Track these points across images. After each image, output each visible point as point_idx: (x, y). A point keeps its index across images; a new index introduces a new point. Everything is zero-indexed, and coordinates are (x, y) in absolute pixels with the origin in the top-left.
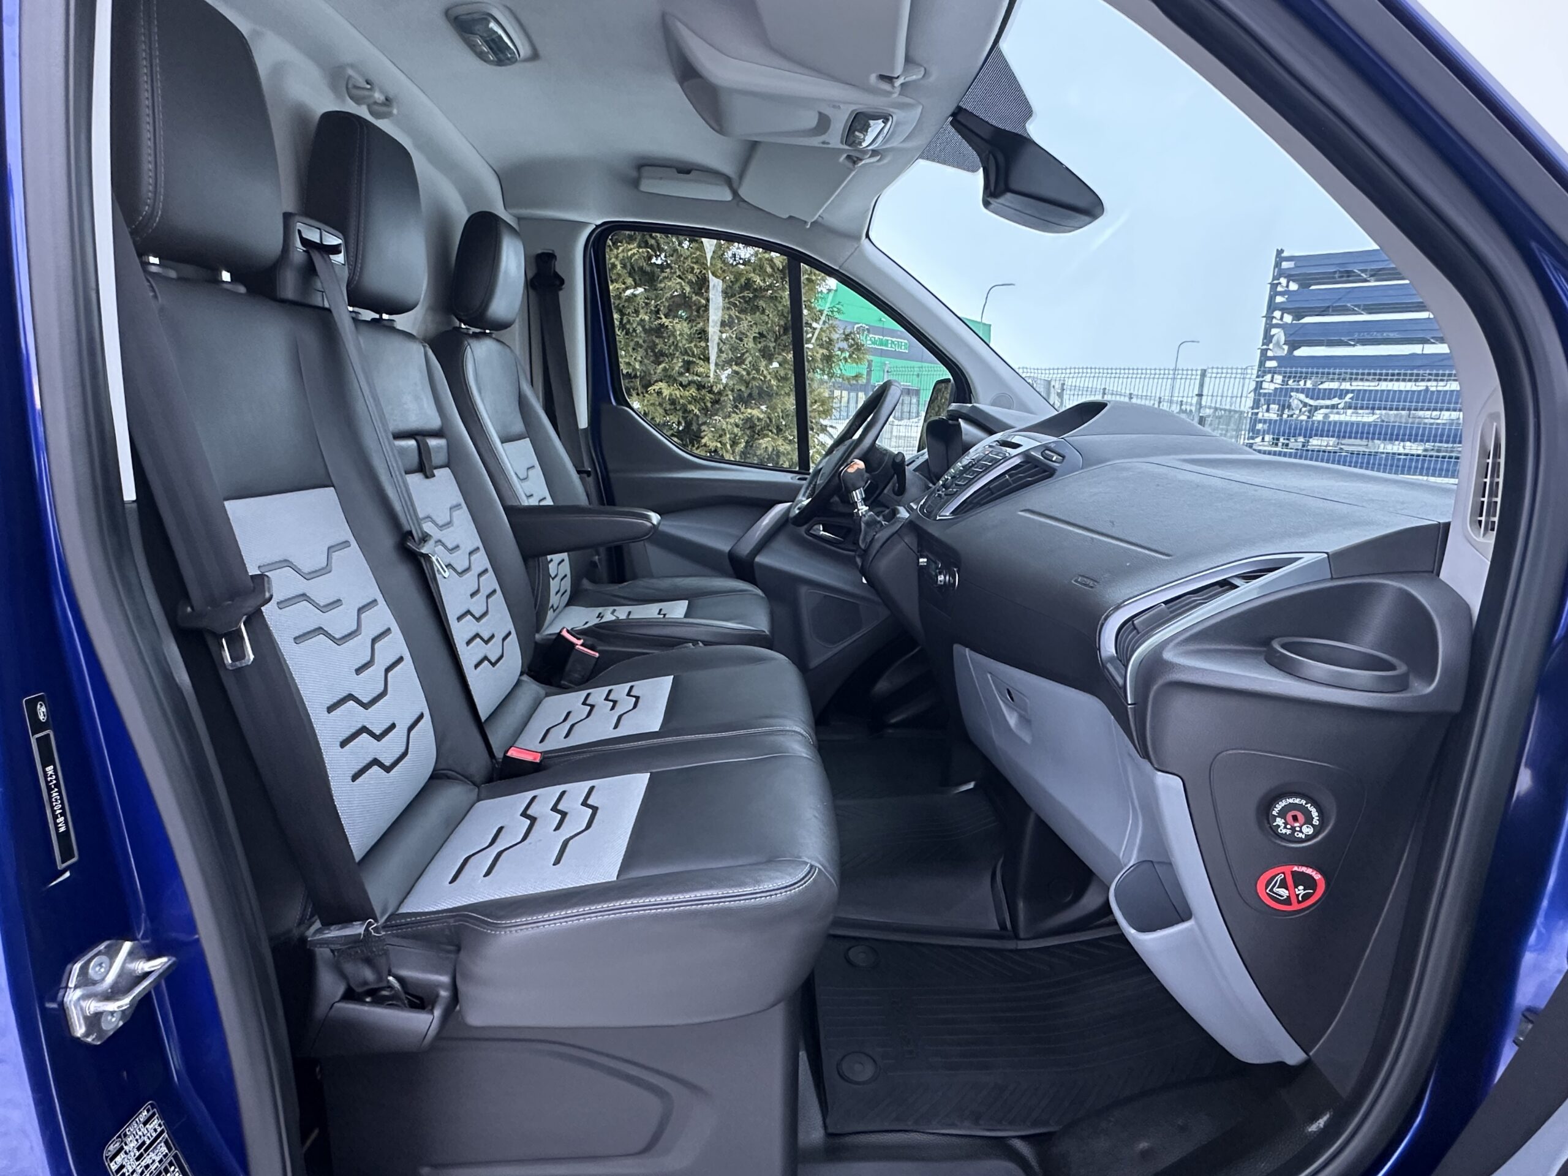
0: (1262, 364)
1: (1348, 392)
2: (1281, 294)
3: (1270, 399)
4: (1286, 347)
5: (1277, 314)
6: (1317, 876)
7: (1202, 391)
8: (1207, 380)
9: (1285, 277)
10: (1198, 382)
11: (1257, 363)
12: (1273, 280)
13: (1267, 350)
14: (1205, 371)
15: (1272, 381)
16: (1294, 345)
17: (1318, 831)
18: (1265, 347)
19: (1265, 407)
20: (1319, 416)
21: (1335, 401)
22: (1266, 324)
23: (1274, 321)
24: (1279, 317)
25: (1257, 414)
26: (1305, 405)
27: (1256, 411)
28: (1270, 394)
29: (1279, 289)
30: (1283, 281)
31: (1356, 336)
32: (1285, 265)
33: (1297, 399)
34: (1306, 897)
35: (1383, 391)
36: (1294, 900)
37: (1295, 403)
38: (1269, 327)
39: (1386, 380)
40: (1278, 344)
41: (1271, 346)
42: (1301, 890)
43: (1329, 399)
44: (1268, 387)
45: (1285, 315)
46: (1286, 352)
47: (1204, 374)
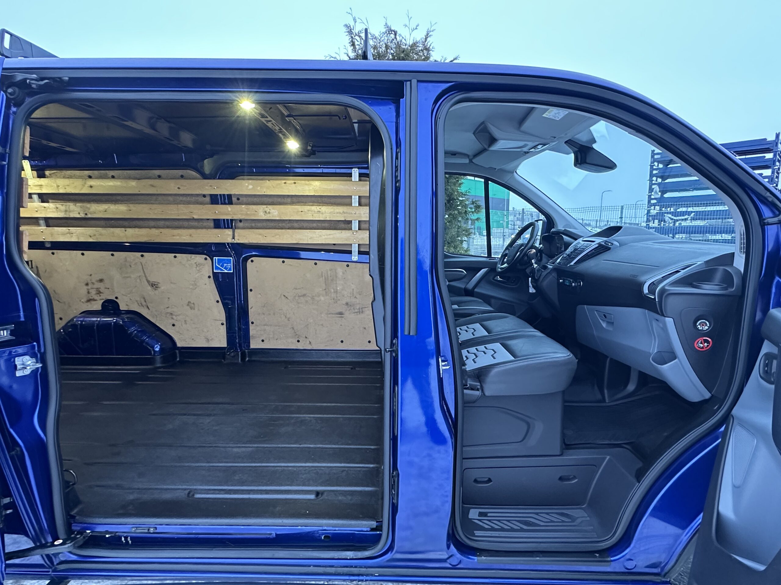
0: (649, 202)
1: (692, 212)
2: (656, 169)
3: (654, 217)
4: (660, 193)
5: (654, 179)
6: (710, 340)
7: (622, 216)
8: (624, 210)
9: (657, 162)
10: (620, 212)
11: (647, 201)
12: (651, 164)
13: (651, 195)
14: (623, 206)
15: (654, 209)
16: (663, 192)
17: (709, 327)
18: (650, 194)
19: (652, 221)
20: (677, 224)
21: (686, 217)
22: (650, 184)
23: (653, 182)
24: (655, 180)
25: (649, 224)
26: (672, 219)
27: (648, 223)
28: (655, 216)
29: (654, 167)
30: (656, 164)
31: (693, 187)
32: (656, 157)
33: (667, 217)
34: (708, 346)
35: (709, 211)
36: (704, 347)
37: (667, 219)
38: (651, 184)
39: (710, 206)
40: (656, 192)
41: (653, 193)
42: (706, 344)
43: (683, 216)
44: (653, 212)
45: (658, 179)
46: (660, 195)
47: (622, 208)
